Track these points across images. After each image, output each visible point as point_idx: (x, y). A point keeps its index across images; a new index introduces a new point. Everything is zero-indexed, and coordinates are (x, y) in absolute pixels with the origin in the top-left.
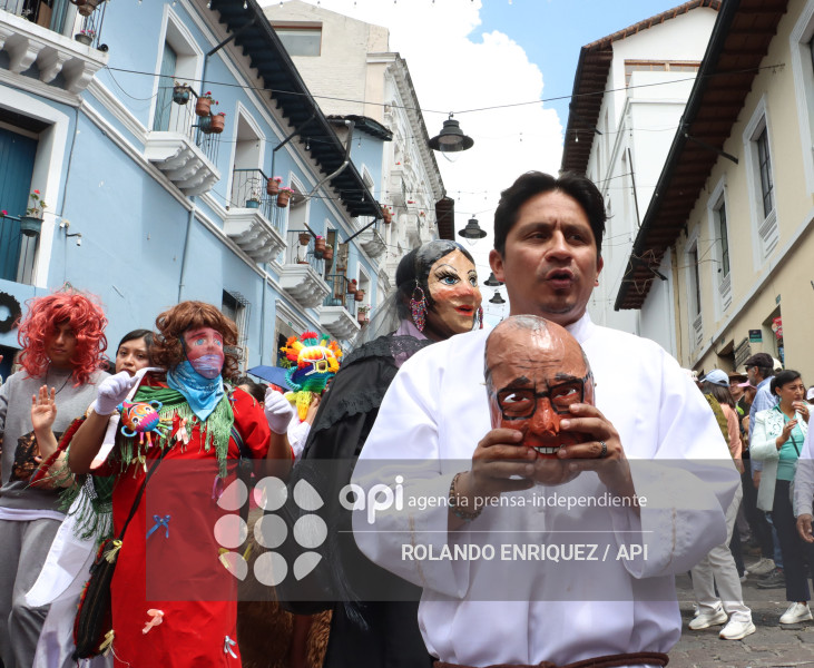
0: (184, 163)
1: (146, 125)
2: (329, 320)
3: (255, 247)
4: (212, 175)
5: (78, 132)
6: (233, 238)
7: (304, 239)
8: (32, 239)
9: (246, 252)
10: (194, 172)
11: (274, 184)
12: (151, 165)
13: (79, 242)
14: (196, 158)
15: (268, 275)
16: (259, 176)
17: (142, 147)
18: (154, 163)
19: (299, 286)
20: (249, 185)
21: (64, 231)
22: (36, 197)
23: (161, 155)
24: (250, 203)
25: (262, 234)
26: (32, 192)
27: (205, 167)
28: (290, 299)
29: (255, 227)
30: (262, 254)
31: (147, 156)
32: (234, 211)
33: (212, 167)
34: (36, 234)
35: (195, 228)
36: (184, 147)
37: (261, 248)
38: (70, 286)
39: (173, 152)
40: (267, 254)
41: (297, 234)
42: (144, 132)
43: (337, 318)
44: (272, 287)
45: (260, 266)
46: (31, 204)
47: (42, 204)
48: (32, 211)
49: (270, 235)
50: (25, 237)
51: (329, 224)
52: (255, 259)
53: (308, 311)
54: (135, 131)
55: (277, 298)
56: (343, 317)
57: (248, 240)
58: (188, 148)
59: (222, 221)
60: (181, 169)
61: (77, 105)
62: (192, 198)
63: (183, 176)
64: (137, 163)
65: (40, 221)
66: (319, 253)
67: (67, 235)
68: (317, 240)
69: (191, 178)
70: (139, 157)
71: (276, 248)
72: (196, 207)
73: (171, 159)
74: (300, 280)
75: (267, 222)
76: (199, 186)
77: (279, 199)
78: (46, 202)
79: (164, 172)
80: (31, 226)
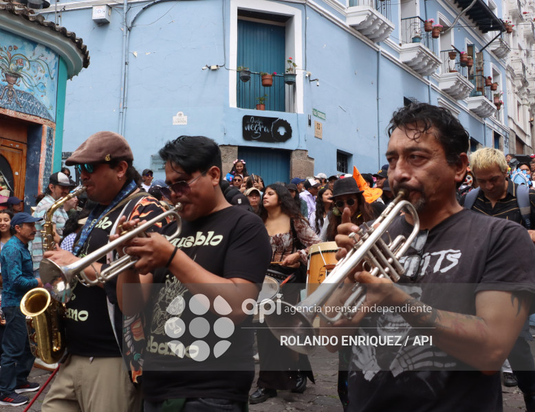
0: (371, 23)
1: (345, 4)
2: (475, 106)
3: (421, 67)
4: (389, 27)
5: (307, 18)
6: (406, 63)
7: (452, 55)
8: (291, 86)
9: (415, 71)
10: (378, 28)
11: (429, 24)
12: (351, 28)
13: (318, 84)
14: (378, 19)
15: (431, 83)
16: (418, 20)
17: (344, 18)
18: (353, 27)
19: (452, 87)
20: (412, 27)
21: (309, 79)
22: (291, 62)
23: (357, 21)
24: (415, 40)
25: (425, 58)
26: (287, 59)
27: (384, 23)
28: (447, 96)
29: (420, 55)
30: (426, 71)
31: (348, 23)
32: (405, 46)
33: (388, 22)
34: (293, 83)
35: (382, 61)
36: (370, 14)
37: (425, 67)
38: (316, 110)
39: (364, 18)
40: (430, 69)
41: (447, 53)
42: (344, 8)
43: (479, 104)
44: (435, 90)
45: (426, 78)
46: (288, 66)
47: (294, 65)
48: (289, 70)
49: (430, 58)
50: (287, 85)
51: (468, 41)
52: (422, 74)
53: (460, 103)
54: (339, 9)
55: (439, 96)
56: (484, 103)
57: (416, 63)
58: (373, 14)
59: (398, 53)
60: (369, 27)
61: (304, 2)
62: (378, 44)
63: (371, 31)
64: (342, 28)
65: (294, 75)
66: (464, 63)
67: (310, 81)
68: (461, 55)
69: (376, 31)
70: (343, 25)
71: (435, 65)
72: (381, 48)
73: (363, 22)
74: (452, 83)
75: (427, 50)
76: (382, 35)
77: (433, 33)
78: (296, 63)
79: (359, 31)
80: (290, 79)
